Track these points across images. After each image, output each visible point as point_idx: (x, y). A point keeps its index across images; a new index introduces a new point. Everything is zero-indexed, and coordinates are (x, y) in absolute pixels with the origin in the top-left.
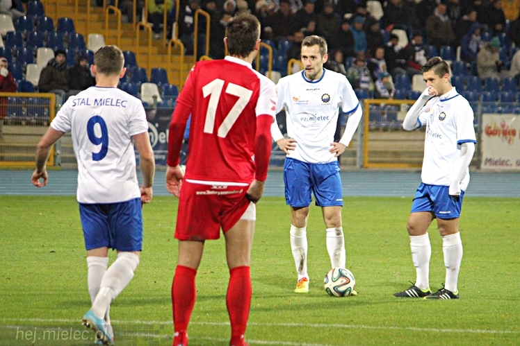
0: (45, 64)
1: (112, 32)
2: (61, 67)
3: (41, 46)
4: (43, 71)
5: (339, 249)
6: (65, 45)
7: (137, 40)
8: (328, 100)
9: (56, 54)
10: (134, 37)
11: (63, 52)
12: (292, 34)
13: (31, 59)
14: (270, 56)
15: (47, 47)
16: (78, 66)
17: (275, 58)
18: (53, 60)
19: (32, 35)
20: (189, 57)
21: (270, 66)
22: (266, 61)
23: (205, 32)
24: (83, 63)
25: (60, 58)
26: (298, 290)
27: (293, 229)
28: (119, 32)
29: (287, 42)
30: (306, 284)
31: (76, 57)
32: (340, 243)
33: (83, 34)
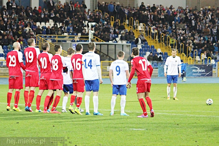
0: (148, 55)
1: (162, 48)
2: (152, 56)
3: (147, 51)
4: (148, 57)
5: (175, 91)
6: (152, 51)
7: (168, 50)
8: (176, 61)
9: (151, 53)
10: (167, 49)
11: (152, 53)
12: (202, 48)
13: (145, 54)
14: (197, 53)
15: (149, 51)
16: (155, 55)
17: (198, 53)
18: (150, 54)
19: (145, 49)
20: (179, 53)
21: (197, 55)
22: (196, 54)
23: (183, 48)
24: (156, 55)
25: (151, 54)
26: (168, 99)
27: (168, 87)
28: (164, 48)
29: (201, 50)
30: (169, 98)
31: (155, 54)
32: (176, 90)
33: (156, 49)
